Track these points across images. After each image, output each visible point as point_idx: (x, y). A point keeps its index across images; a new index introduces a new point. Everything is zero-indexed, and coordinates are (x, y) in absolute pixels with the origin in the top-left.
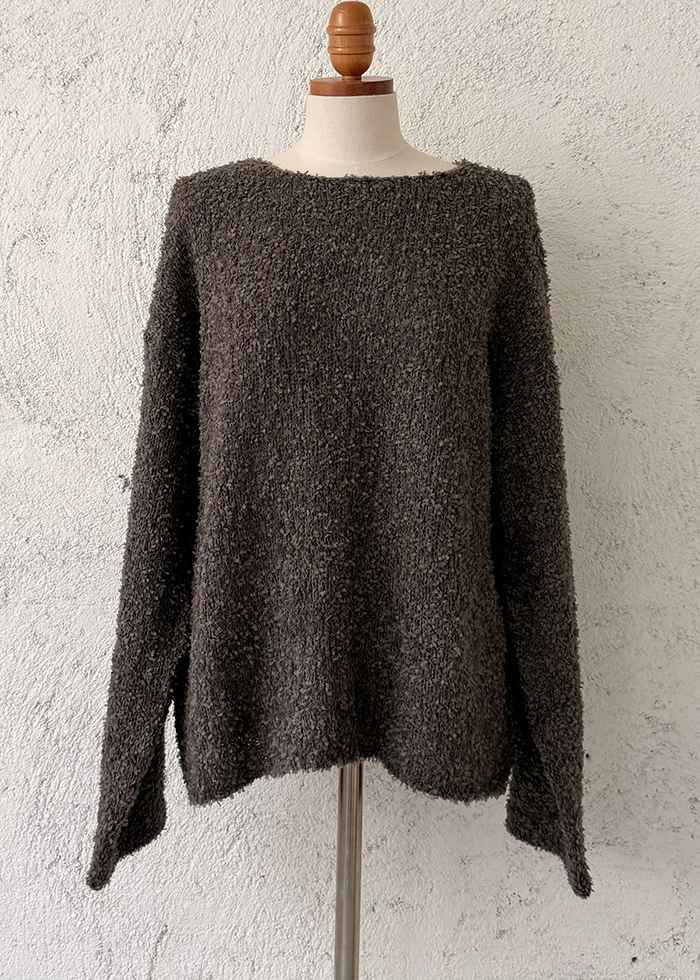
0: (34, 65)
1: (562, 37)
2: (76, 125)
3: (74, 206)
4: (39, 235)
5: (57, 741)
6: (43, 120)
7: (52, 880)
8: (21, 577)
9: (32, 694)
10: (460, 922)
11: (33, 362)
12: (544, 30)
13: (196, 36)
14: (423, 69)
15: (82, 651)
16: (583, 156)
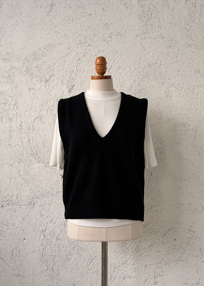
0: (38, 77)
1: (163, 68)
2: (49, 91)
3: (49, 111)
4: (40, 118)
5: (47, 240)
6: (41, 90)
7: (46, 274)
8: (37, 200)
9: (41, 228)
10: (146, 281)
11: (39, 148)
12: (159, 67)
13: (77, 70)
14: (131, 77)
15: (52, 218)
16: (169, 96)
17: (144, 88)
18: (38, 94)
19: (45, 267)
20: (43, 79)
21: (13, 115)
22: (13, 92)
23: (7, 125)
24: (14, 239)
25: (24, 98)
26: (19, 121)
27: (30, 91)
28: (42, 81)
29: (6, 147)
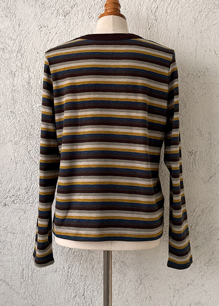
17: (214, 23)
18: (53, 35)
19: (73, 293)
20: (61, 11)
21: (16, 67)
22: (15, 31)
23: (8, 82)
24: (24, 253)
25: (32, 41)
26: (26, 76)
27: (41, 29)
28: (59, 15)
29: (7, 116)
